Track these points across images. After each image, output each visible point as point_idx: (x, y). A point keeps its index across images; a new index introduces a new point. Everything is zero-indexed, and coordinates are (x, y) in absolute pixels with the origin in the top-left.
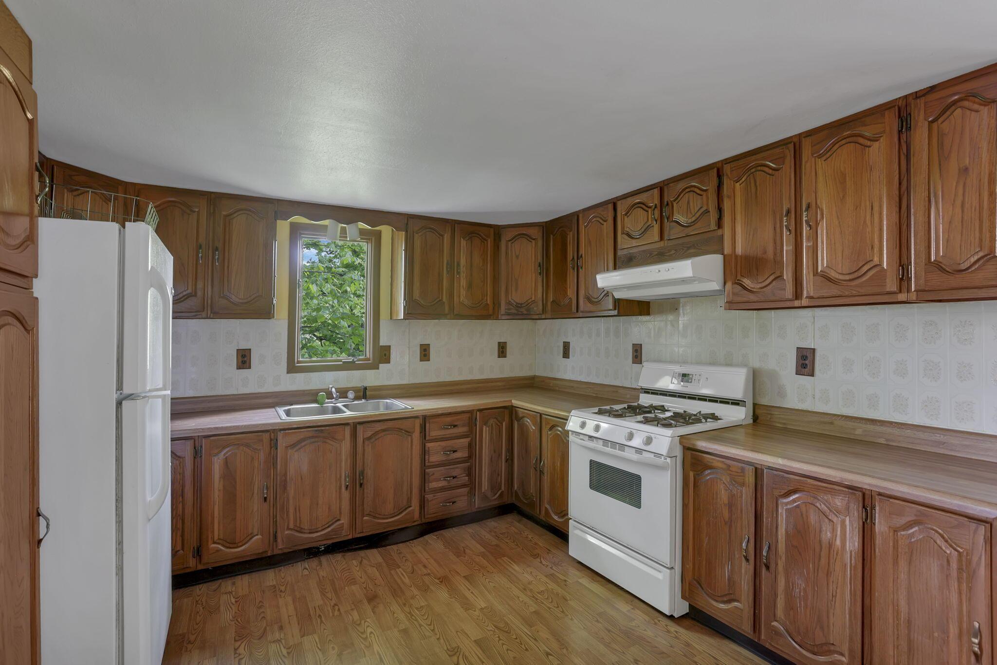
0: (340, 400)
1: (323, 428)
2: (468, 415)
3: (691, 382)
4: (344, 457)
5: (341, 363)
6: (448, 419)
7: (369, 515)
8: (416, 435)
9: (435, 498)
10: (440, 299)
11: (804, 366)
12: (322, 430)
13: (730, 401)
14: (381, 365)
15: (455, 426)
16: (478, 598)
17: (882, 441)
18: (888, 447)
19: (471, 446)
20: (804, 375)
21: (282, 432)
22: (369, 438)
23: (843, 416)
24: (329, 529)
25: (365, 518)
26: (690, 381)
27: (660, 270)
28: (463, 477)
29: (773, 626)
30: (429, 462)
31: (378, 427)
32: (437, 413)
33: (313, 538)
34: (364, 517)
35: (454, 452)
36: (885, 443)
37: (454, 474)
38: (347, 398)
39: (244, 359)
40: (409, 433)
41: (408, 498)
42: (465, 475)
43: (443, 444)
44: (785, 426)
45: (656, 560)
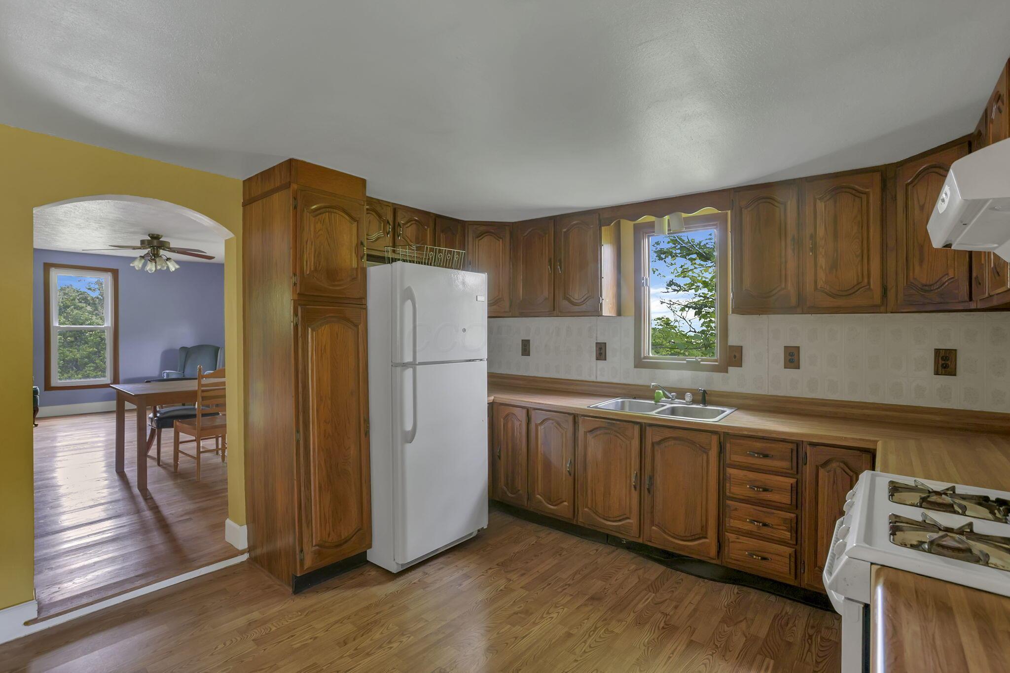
0: (676, 400)
1: (614, 422)
2: (790, 446)
4: (633, 455)
5: (685, 362)
6: (759, 445)
7: (656, 526)
8: (714, 453)
9: (738, 540)
10: (783, 286)
12: (614, 423)
14: (730, 369)
15: (766, 456)
16: (665, 664)
19: (796, 490)
21: (582, 417)
22: (659, 443)
24: (620, 523)
25: (654, 528)
28: (782, 530)
30: (730, 492)
31: (667, 433)
32: (741, 433)
33: (606, 525)
34: (653, 525)
35: (765, 490)
37: (768, 521)
38: (684, 399)
39: (601, 352)
40: (705, 450)
41: (702, 527)
42: (785, 528)
43: (752, 475)
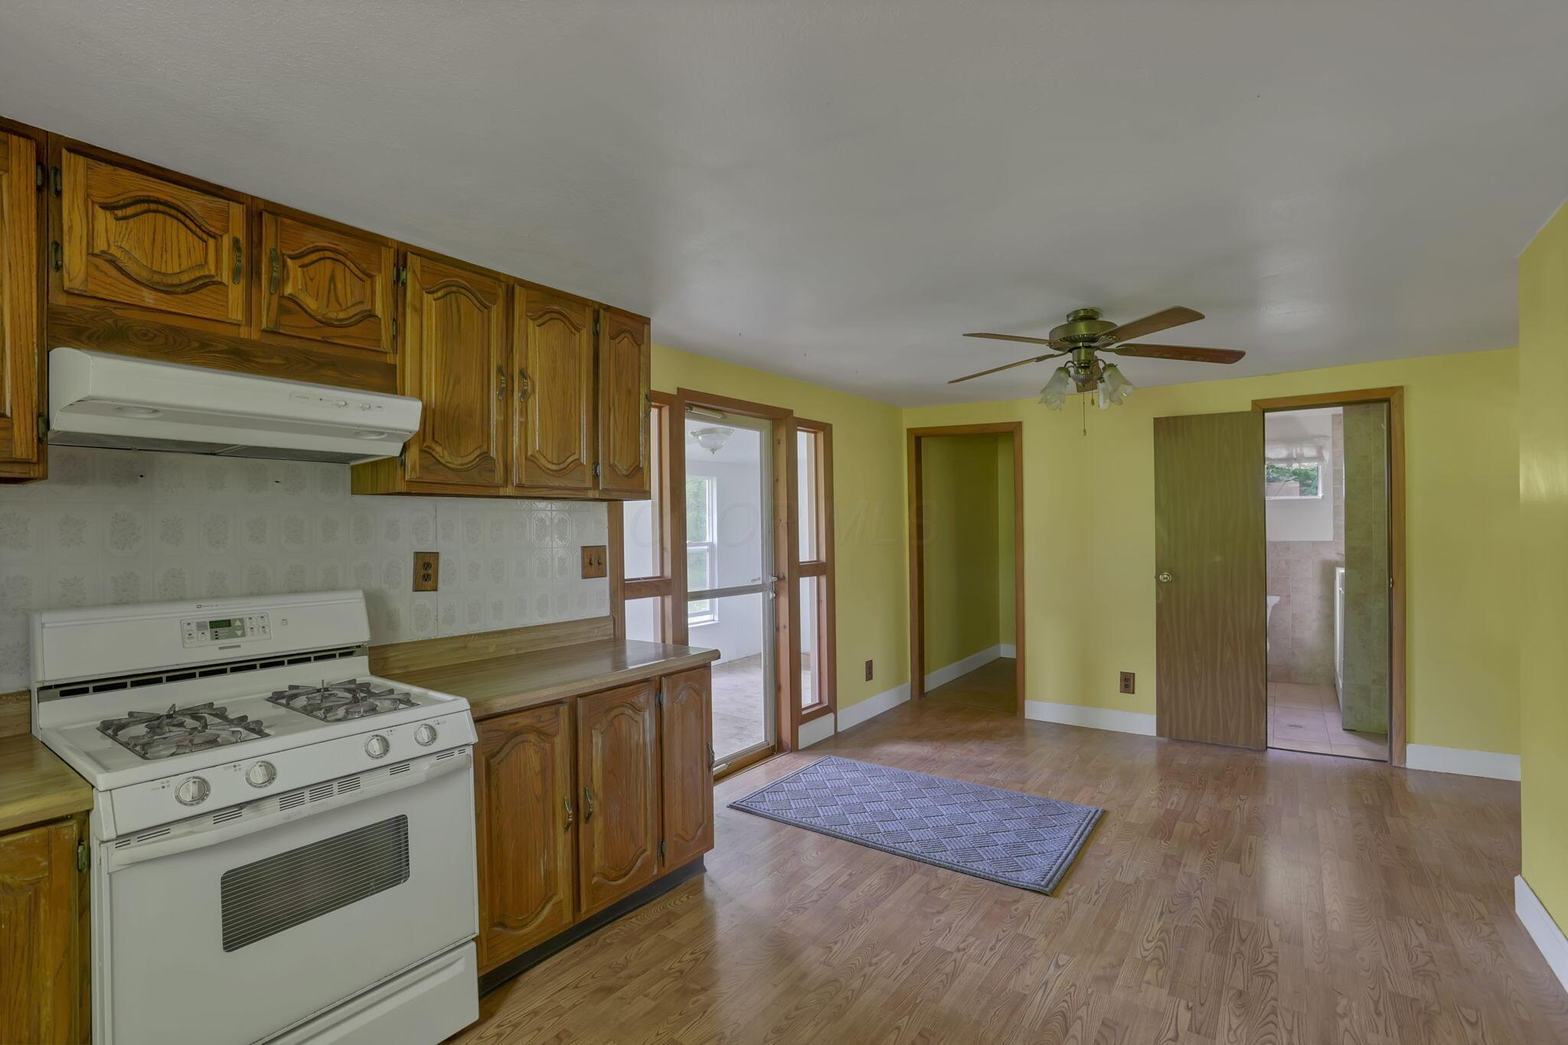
3: (243, 635)
11: (427, 577)
13: (337, 653)
17: (513, 652)
18: (519, 657)
20: (427, 591)
23: (475, 635)
26: (239, 633)
27: (348, 402)
29: (595, 884)
36: (515, 653)
44: (405, 671)
45: (452, 946)
